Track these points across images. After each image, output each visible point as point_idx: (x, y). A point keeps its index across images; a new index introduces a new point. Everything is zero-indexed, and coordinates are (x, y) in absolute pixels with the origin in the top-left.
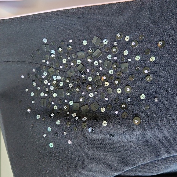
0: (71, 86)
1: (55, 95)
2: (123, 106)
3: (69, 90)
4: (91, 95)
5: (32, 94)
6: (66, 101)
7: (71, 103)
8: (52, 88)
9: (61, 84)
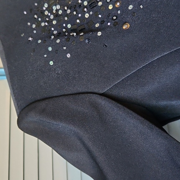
0: (69, 11)
1: (54, 22)
2: (115, 18)
3: (67, 15)
4: (87, 16)
5: (34, 26)
6: (64, 25)
7: (69, 26)
8: (52, 17)
9: (60, 12)
